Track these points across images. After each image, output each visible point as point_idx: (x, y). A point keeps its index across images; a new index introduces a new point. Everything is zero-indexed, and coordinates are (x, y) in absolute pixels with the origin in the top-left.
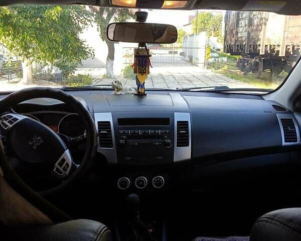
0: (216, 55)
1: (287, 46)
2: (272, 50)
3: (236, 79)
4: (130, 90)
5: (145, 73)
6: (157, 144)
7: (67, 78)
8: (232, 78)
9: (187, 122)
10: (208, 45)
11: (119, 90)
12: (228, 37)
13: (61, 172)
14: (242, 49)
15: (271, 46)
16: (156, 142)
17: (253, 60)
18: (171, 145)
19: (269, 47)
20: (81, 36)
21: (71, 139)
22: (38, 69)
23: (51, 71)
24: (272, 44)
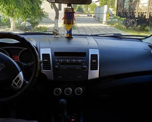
0: (112, 17)
1: (150, 13)
2: (142, 15)
3: (122, 30)
4: (63, 35)
5: (71, 24)
6: (78, 68)
7: (34, 28)
8: (120, 29)
9: (97, 55)
10: (108, 12)
11: (57, 34)
12: (119, 8)
13: (16, 86)
14: (126, 14)
15: (141, 13)
16: (77, 67)
17: (132, 20)
18: (87, 69)
19: (140, 13)
20: (42, 7)
21: (25, 64)
22: (19, 23)
23: (25, 24)
24: (142, 12)
